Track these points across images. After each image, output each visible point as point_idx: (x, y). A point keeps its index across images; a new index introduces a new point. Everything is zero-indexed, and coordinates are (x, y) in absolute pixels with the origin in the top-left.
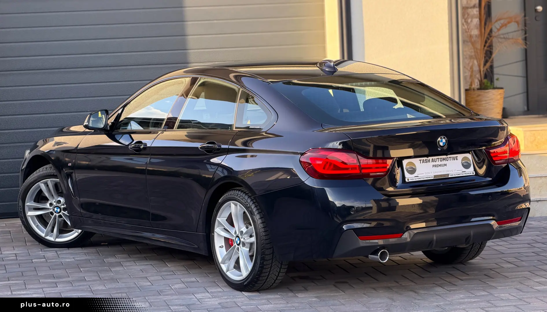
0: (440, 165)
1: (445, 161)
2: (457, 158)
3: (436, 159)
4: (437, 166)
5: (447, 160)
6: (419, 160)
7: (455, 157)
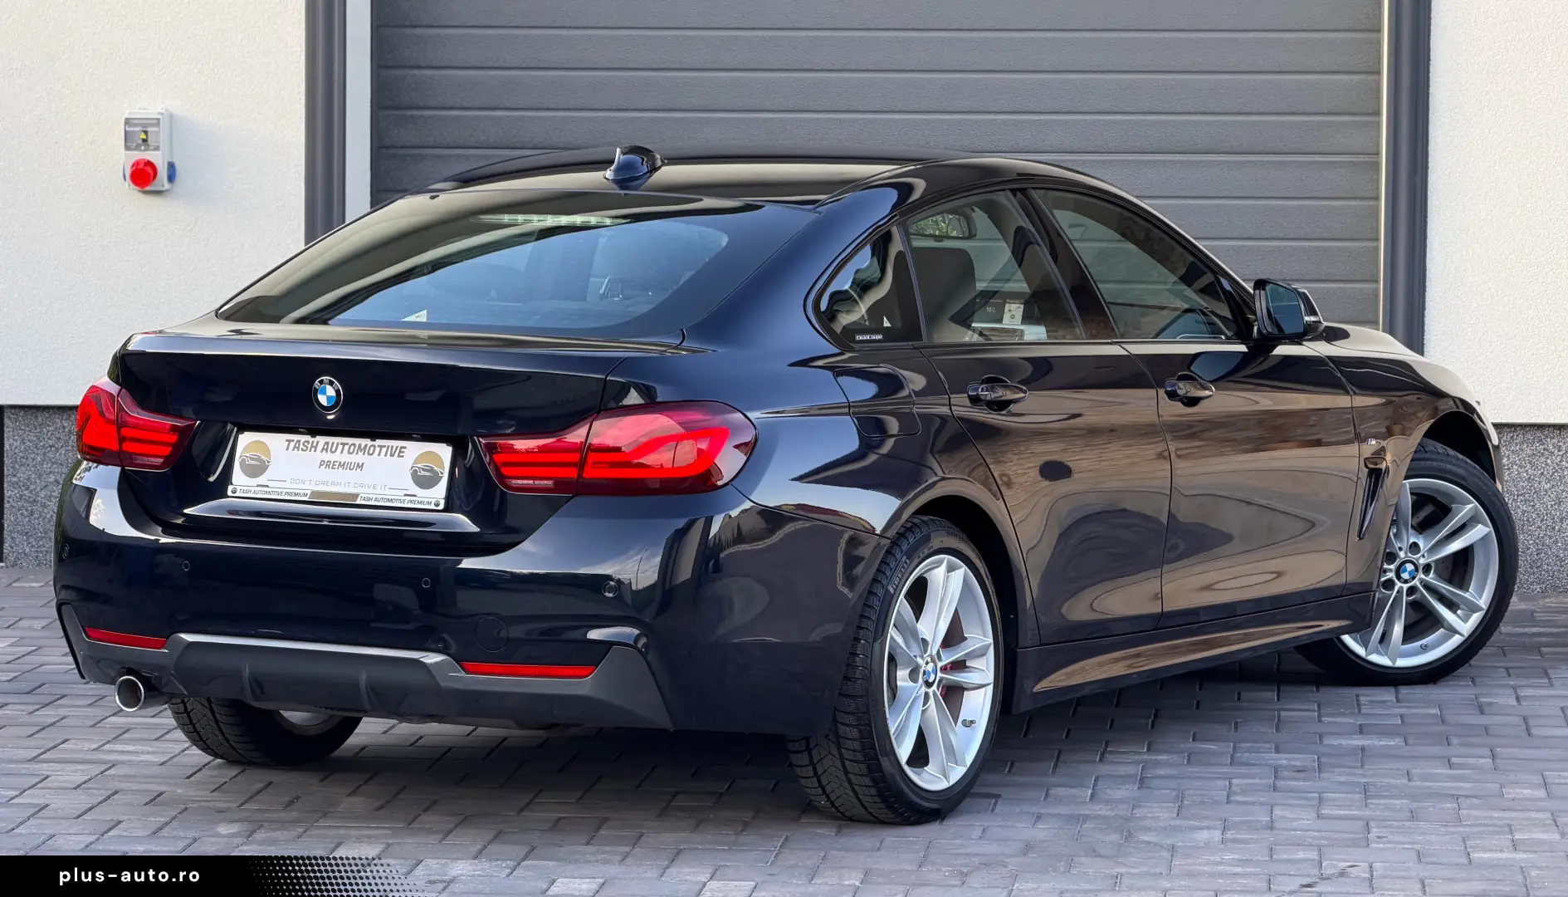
0: (342, 465)
1: (364, 454)
2: (403, 452)
3: (338, 444)
4: (334, 465)
5: (371, 452)
6: (287, 440)
7: (397, 447)
